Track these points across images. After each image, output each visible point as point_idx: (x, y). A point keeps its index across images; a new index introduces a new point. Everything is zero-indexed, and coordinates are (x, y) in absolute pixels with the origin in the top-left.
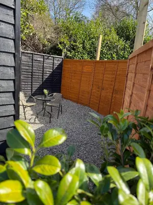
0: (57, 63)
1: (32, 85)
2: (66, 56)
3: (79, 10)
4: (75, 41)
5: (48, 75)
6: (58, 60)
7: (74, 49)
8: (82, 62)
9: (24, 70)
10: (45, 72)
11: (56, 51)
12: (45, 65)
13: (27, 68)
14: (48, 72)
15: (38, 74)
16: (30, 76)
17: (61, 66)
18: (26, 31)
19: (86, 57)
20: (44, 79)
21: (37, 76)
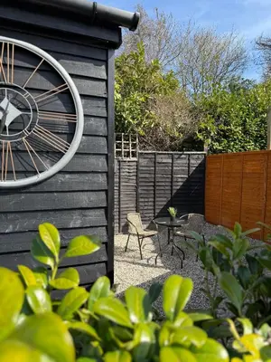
0: (195, 163)
1: (154, 202)
2: (212, 150)
3: (236, 74)
4: (227, 123)
5: (181, 184)
6: (198, 158)
7: (226, 137)
8: (245, 156)
9: (143, 180)
10: (175, 180)
11: (192, 143)
12: (175, 168)
13: (147, 176)
14: (180, 180)
16: (152, 188)
17: (202, 167)
18: (146, 122)
19: (251, 146)
20: (174, 191)
21: (162, 188)
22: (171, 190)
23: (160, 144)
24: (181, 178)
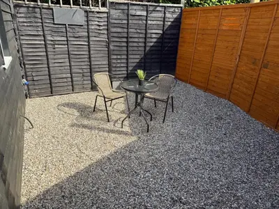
0: (171, 17)
1: (127, 59)
5: (155, 40)
6: (174, 12)
9: (115, 35)
10: (149, 36)
12: (149, 22)
13: (119, 30)
14: (154, 36)
15: (136, 40)
16: (125, 44)
17: (177, 23)
20: (148, 49)
21: (135, 44)
22: (145, 47)
24: (155, 33)
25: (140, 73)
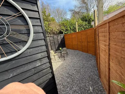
0: (62, 37)
1: (55, 47)
2: (65, 34)
4: (67, 27)
7: (67, 30)
8: (71, 34)
11: (61, 33)
12: (58, 38)
13: (52, 41)
15: (56, 42)
16: (54, 44)
17: (64, 37)
18: (50, 29)
19: (72, 32)
22: (58, 44)
23: (54, 33)
24: (60, 40)
25: (60, 48)
